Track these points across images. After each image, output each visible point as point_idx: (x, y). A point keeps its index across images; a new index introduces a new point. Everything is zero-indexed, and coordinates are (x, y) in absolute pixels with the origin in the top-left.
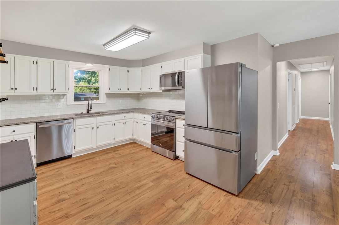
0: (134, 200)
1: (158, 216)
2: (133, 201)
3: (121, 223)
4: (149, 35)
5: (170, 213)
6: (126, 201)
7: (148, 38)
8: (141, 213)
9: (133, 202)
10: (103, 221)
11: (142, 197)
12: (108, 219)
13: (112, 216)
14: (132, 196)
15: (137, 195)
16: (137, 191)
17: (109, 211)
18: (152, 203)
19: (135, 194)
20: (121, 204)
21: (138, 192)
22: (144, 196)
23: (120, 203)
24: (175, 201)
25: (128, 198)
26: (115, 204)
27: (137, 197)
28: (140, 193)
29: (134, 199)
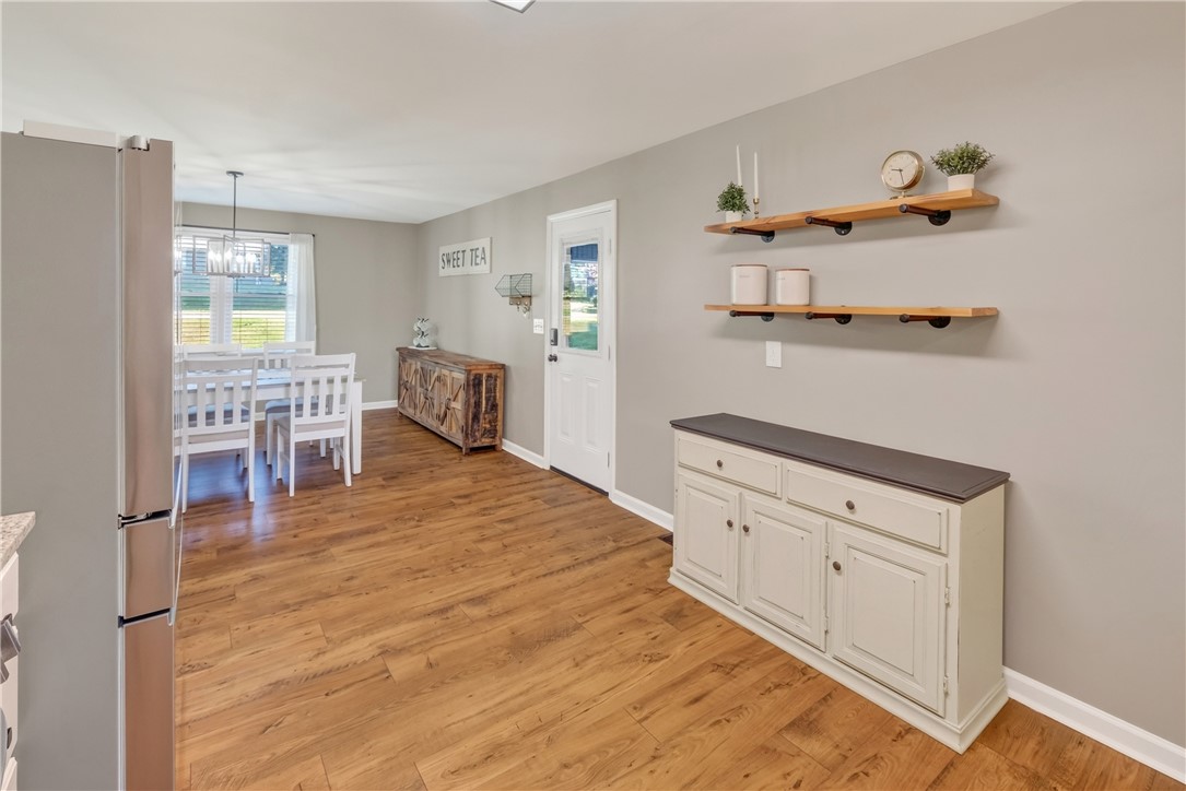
0: (521, 694)
1: (461, 639)
2: (528, 691)
5: (426, 642)
6: (552, 693)
8: (505, 651)
9: (525, 688)
11: (491, 703)
15: (511, 713)
16: (505, 734)
18: (466, 674)
19: (515, 718)
20: (567, 686)
21: (504, 730)
22: (485, 706)
23: (574, 689)
24: (387, 671)
25: (545, 703)
26: (588, 688)
27: (513, 704)
28: (497, 719)
29: (522, 699)
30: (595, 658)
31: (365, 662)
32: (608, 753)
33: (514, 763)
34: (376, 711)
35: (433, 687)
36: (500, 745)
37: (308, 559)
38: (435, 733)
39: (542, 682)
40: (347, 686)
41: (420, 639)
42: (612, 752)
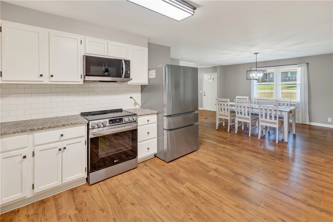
3: (248, 200)
4: (194, 11)
6: (220, 201)
7: (193, 15)
10: (255, 215)
12: (250, 212)
13: (245, 209)
14: (210, 197)
15: (209, 194)
16: (202, 194)
17: (240, 213)
20: (225, 205)
21: (202, 193)
22: (208, 189)
23: (225, 206)
29: (214, 195)
30: (244, 211)
31: (211, 168)
32: (205, 216)
33: (194, 197)
34: (198, 173)
35: (209, 179)
36: (198, 194)
37: (237, 150)
38: (196, 183)
39: (224, 199)
40: (202, 168)
41: (224, 173)
42: (205, 217)
